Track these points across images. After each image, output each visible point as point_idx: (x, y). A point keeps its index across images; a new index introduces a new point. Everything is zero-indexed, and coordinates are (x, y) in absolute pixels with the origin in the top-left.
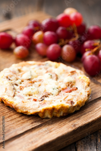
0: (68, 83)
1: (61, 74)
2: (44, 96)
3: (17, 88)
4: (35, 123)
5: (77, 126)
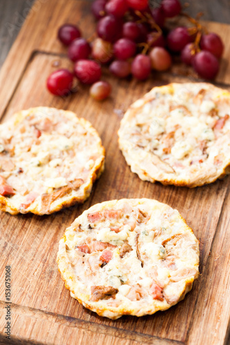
0: (210, 112)
2: (204, 149)
3: (160, 152)
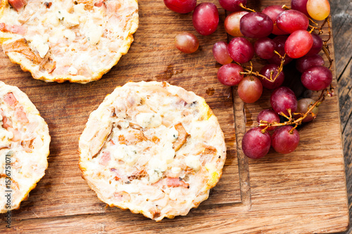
1: (196, 138)
4: (98, 207)
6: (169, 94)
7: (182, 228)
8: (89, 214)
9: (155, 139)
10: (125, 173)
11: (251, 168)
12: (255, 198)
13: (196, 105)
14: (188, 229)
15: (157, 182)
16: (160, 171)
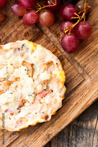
0: (44, 81)
1: (37, 63)
2: (20, 106)
4: (13, 136)
5: (51, 137)
6: (7, 51)
7: (64, 114)
8: (11, 143)
9: (17, 79)
10: (13, 108)
11: (76, 58)
12: (89, 72)
13: (25, 46)
14: (68, 113)
15: (34, 100)
16: (31, 94)
